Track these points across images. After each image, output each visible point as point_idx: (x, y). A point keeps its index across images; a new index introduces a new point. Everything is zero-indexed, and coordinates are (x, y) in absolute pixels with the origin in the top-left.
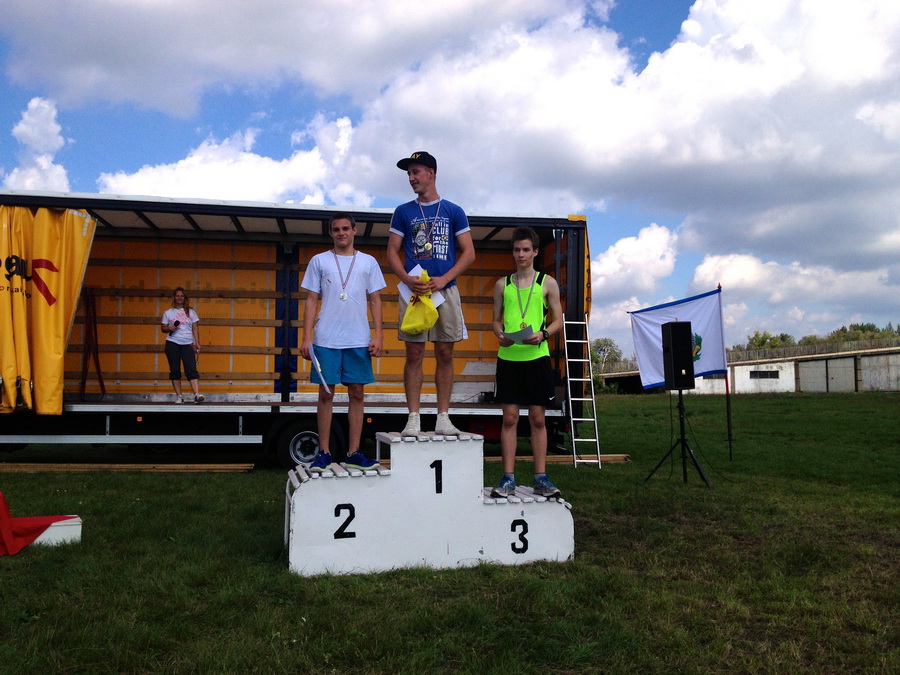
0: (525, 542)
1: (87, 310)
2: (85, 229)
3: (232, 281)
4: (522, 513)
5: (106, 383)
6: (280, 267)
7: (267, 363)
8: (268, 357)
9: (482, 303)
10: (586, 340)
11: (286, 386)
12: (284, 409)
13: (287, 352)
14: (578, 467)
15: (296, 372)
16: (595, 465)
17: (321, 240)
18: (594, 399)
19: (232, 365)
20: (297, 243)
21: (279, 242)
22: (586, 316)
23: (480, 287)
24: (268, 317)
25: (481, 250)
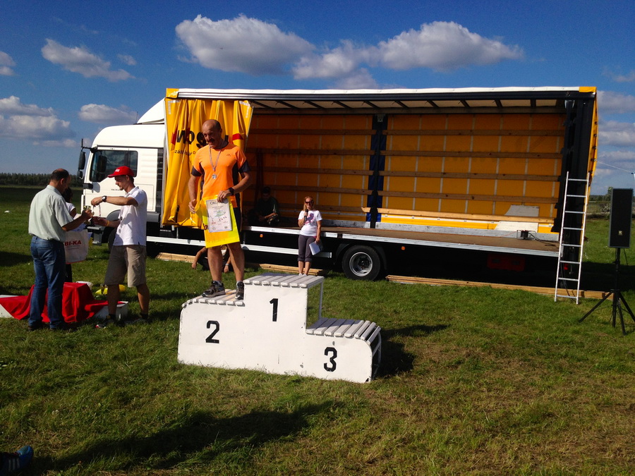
0: (334, 364)
1: (258, 163)
3: (343, 143)
4: (333, 343)
6: (374, 132)
7: (362, 200)
8: (362, 196)
9: (528, 158)
10: (584, 195)
11: (374, 217)
12: (345, 236)
13: (375, 193)
14: (558, 301)
15: (381, 207)
16: (573, 300)
17: (404, 111)
18: (582, 246)
19: (340, 200)
20: (387, 114)
21: (374, 114)
22: (588, 174)
23: (528, 144)
24: (364, 168)
25: (531, 114)
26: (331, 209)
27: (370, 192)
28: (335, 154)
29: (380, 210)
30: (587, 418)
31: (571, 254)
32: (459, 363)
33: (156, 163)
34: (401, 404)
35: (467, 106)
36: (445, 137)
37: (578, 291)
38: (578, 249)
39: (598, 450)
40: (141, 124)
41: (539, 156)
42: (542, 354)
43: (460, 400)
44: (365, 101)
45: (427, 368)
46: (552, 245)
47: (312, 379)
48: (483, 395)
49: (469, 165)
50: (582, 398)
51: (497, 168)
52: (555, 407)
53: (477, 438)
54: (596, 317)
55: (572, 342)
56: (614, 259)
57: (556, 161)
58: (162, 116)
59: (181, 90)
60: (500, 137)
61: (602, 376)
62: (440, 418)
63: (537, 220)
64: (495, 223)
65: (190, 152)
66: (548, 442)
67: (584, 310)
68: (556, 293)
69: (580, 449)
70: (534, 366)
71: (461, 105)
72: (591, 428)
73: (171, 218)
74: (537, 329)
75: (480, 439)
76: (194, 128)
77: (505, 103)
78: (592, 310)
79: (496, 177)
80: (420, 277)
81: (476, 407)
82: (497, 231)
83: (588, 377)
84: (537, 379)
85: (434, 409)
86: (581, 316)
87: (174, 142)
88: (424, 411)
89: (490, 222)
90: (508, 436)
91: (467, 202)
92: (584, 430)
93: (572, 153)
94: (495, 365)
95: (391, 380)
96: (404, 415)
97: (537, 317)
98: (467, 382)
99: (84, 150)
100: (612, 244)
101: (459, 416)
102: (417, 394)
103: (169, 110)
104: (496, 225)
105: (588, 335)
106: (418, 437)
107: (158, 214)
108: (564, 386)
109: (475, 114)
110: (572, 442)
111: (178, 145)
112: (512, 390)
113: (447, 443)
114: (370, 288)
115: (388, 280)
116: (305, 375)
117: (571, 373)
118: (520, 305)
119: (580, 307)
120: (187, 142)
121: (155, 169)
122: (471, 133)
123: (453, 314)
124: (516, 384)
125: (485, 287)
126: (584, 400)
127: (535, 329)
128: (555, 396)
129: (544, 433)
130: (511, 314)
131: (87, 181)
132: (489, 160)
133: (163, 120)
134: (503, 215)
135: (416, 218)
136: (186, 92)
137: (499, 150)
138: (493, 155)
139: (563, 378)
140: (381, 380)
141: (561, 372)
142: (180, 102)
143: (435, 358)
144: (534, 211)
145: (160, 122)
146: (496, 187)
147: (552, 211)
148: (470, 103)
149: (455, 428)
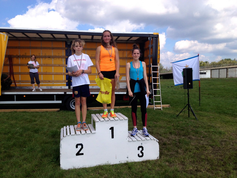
0: (142, 153)
1: (10, 62)
2: (5, 39)
3: (52, 53)
4: (142, 144)
5: (17, 84)
6: (66, 48)
7: (64, 77)
8: (64, 75)
9: (127, 59)
10: (158, 71)
11: (69, 84)
12: (68, 93)
19: (53, 78)
20: (71, 41)
21: (66, 41)
22: (158, 64)
23: (126, 54)
24: (63, 64)
25: (127, 43)
26: (49, 82)
28: (49, 58)
37: (162, 106)
41: (130, 58)
44: (65, 34)
68: (154, 107)
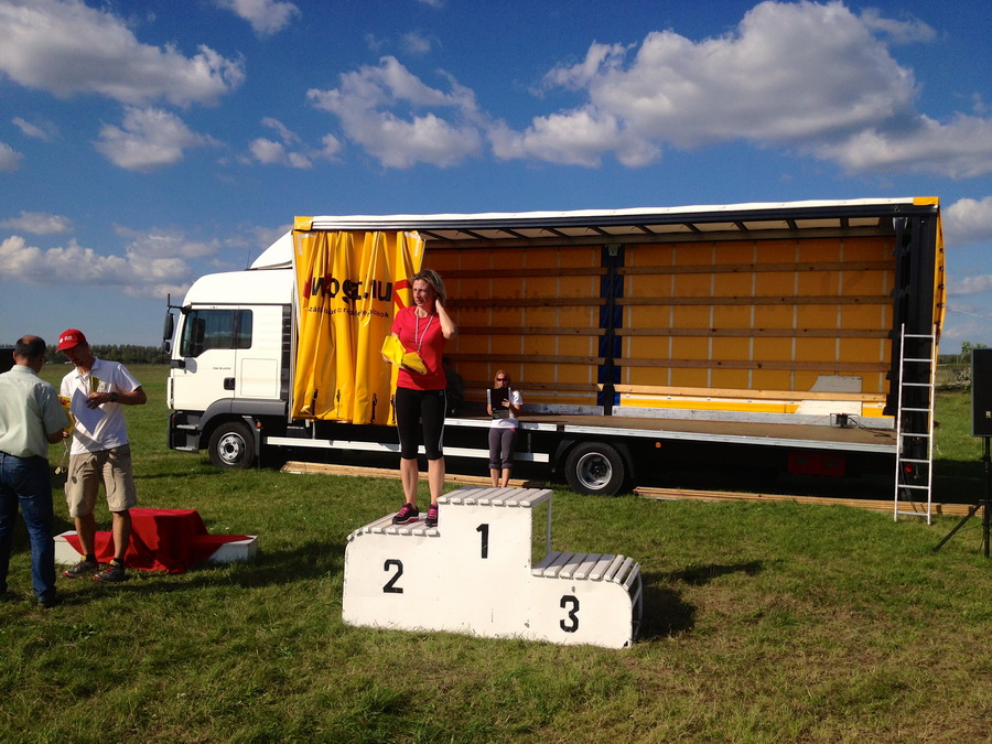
3: (557, 288)
4: (574, 589)
6: (604, 271)
7: (590, 372)
9: (841, 304)
10: (930, 357)
11: (609, 399)
12: (569, 429)
13: (610, 362)
14: (899, 521)
15: (619, 383)
16: (923, 519)
17: (649, 240)
18: (931, 436)
19: (556, 374)
20: (623, 245)
21: (604, 245)
22: (934, 327)
23: (839, 283)
24: (591, 325)
25: (841, 238)
26: (543, 388)
27: (602, 361)
28: (546, 305)
29: (618, 388)
30: (956, 690)
31: (915, 447)
32: (760, 615)
33: (279, 327)
34: (681, 677)
35: (744, 230)
36: (713, 275)
37: (930, 506)
38: (926, 440)
39: (975, 735)
40: (256, 269)
41: (857, 301)
42: (882, 599)
43: (767, 670)
44: (589, 227)
45: (713, 624)
46: (885, 434)
47: (543, 644)
48: (801, 661)
49: (752, 317)
50: (946, 661)
51: (795, 322)
52: (907, 674)
53: (797, 720)
54: (959, 543)
55: (925, 580)
56: (980, 454)
57: (884, 307)
58: (289, 256)
59: (316, 219)
60: (797, 274)
61: (974, 630)
62: (741, 694)
63: (860, 397)
64: (796, 403)
65: (332, 309)
66: (900, 725)
67: (940, 533)
68: (896, 508)
69: (949, 734)
70: (872, 617)
71: (735, 227)
72: (962, 704)
73: (305, 407)
74: (872, 562)
75: (802, 723)
76: (339, 274)
77: (800, 223)
78: (953, 532)
79: (794, 334)
80: (685, 488)
81: (791, 680)
82: (799, 415)
83: (954, 631)
84: (877, 634)
85: (730, 682)
86: (936, 542)
87: (307, 295)
88: (716, 686)
89: (788, 403)
90: (842, 717)
91: (750, 372)
92: (952, 706)
93: (907, 295)
94: (814, 618)
95: (661, 643)
96: (686, 693)
97: (871, 544)
98: (776, 642)
99: (172, 310)
100: (976, 433)
101: (768, 692)
102: (703, 662)
103: (300, 248)
104: (797, 406)
105: (948, 569)
106: (712, 722)
107: (284, 403)
108: (919, 644)
109: (755, 241)
110: (936, 724)
111: (314, 300)
112: (842, 653)
113: (754, 729)
114: (611, 507)
115: (637, 494)
116: (531, 639)
117: (928, 626)
118: (842, 529)
119: (935, 526)
120: (327, 295)
121: (279, 335)
122: (752, 268)
123: (742, 544)
124: (848, 645)
125: (787, 502)
126: (950, 665)
127: (868, 563)
128: (907, 660)
129: (894, 713)
130: (832, 542)
131: (176, 355)
132: (781, 308)
133: (290, 262)
134: (807, 390)
135: (673, 398)
136: (324, 221)
137: (796, 293)
138: (786, 301)
139: (915, 633)
140: (648, 644)
141: (913, 624)
142: (315, 237)
143: (724, 610)
144: (856, 383)
145: (286, 266)
146: (794, 349)
147: (882, 381)
148: (749, 225)
149: (764, 708)
